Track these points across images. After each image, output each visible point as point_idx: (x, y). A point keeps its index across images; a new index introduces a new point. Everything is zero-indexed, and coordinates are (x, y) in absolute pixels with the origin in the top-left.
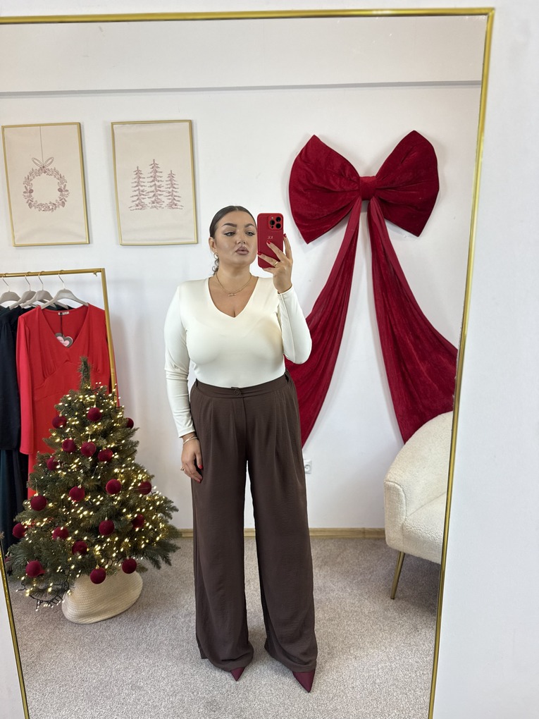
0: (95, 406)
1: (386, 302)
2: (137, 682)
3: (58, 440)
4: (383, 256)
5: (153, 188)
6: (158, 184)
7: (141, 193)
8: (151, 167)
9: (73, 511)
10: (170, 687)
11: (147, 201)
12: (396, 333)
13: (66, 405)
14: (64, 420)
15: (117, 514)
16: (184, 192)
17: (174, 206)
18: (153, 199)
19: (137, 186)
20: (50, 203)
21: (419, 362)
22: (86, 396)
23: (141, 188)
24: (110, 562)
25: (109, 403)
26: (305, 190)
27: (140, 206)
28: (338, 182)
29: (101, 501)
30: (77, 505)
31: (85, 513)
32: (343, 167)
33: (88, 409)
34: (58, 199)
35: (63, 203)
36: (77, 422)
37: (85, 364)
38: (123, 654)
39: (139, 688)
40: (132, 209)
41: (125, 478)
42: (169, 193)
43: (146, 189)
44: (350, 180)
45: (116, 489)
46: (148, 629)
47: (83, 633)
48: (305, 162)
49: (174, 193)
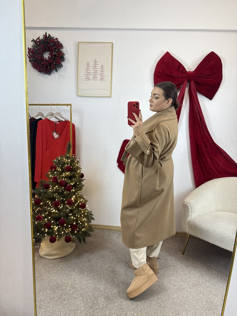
2: (74, 285)
3: (51, 176)
4: (195, 107)
5: (94, 72)
6: (96, 70)
7: (89, 73)
8: (94, 62)
10: (88, 288)
11: (91, 77)
12: (198, 143)
13: (57, 161)
15: (67, 216)
16: (107, 73)
17: (102, 80)
18: (93, 76)
19: (87, 70)
21: (207, 157)
22: (66, 160)
23: (89, 71)
26: (161, 76)
27: (88, 79)
28: (177, 73)
32: (179, 67)
39: (75, 288)
40: (84, 80)
42: (101, 74)
43: (91, 71)
44: (182, 72)
46: (78, 264)
47: (50, 263)
48: (162, 63)
49: (103, 74)
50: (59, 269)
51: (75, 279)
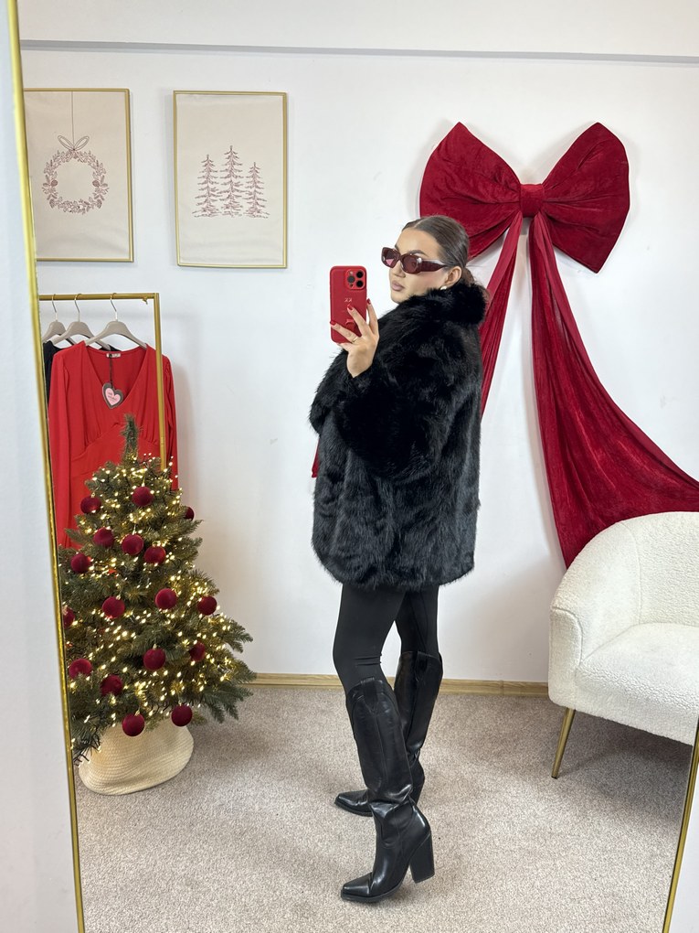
0: (143, 485)
1: (550, 363)
2: (193, 875)
3: (89, 531)
4: (549, 297)
5: (228, 187)
6: (233, 179)
7: (211, 193)
8: (227, 156)
9: (107, 630)
11: (218, 204)
12: (561, 407)
13: (103, 480)
14: (98, 503)
15: (169, 640)
16: (270, 192)
17: (255, 214)
18: (227, 202)
19: (205, 183)
20: (81, 201)
21: (590, 449)
22: (133, 469)
23: (211, 186)
24: (155, 708)
25: (161, 483)
26: (442, 199)
27: (209, 211)
28: (490, 189)
29: (148, 619)
30: (112, 623)
31: (125, 634)
32: (501, 170)
33: (134, 487)
34: (93, 197)
35: (100, 202)
36: (118, 506)
37: (131, 424)
38: (171, 837)
39: (197, 883)
40: (197, 214)
41: (181, 588)
42: (251, 194)
43: (217, 186)
44: (508, 187)
45: (169, 602)
46: (204, 806)
47: (112, 807)
48: (445, 160)
49: (257, 195)
50: (142, 825)
51: (196, 856)
